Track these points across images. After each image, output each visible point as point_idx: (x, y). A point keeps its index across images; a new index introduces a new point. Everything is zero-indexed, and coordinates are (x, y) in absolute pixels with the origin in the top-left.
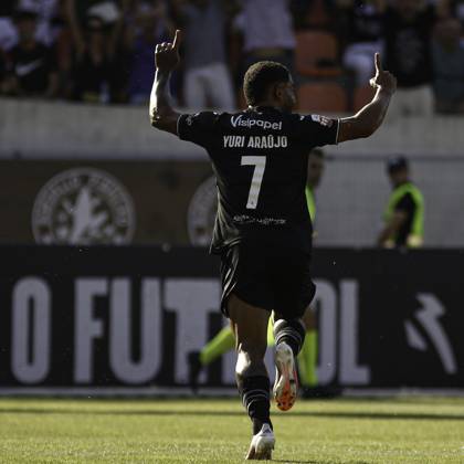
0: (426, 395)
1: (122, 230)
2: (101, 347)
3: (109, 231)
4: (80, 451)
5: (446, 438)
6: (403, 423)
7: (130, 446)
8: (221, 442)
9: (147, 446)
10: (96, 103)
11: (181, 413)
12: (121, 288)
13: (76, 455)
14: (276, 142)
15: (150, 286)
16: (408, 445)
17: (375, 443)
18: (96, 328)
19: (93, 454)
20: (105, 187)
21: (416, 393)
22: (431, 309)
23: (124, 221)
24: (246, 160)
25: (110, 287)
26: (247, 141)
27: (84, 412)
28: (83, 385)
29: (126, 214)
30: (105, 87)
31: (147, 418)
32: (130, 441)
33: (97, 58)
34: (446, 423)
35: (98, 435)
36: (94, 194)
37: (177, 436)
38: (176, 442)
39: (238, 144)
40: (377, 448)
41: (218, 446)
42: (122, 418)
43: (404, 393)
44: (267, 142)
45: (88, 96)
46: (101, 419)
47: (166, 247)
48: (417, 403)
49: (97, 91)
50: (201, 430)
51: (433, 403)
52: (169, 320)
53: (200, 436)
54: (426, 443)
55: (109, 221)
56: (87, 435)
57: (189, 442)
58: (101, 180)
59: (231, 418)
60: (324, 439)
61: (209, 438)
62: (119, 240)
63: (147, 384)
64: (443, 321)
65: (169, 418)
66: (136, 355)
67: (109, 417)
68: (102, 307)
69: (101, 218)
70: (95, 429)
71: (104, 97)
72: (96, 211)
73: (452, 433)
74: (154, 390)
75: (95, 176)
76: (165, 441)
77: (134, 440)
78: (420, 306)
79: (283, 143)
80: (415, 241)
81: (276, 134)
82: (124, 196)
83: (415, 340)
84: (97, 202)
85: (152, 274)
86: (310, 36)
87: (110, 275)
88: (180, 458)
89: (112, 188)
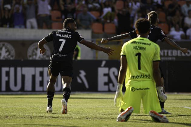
0: (82, 93)
1: (12, 56)
2: (8, 83)
3: (9, 56)
4: (3, 107)
5: (86, 103)
6: (76, 100)
7: (14, 105)
8: (35, 104)
9: (18, 105)
10: (6, 27)
11: (26, 98)
12: (12, 69)
13: (2, 107)
14: (68, 36)
15: (19, 69)
16: (78, 105)
17: (70, 104)
18: (6, 79)
19: (6, 107)
20: (8, 46)
21: (79, 93)
22: (83, 74)
23: (13, 54)
24: (61, 40)
25: (9, 69)
26: (61, 35)
27: (4, 98)
28: (4, 92)
29: (13, 52)
30: (8, 24)
31: (18, 99)
32: (14, 104)
33: (7, 17)
34: (86, 100)
35: (7, 103)
36: (6, 48)
37: (25, 103)
38: (25, 104)
39: (59, 36)
40: (71, 105)
41: (35, 105)
42: (13, 99)
43: (77, 93)
44: (66, 36)
45: (4, 26)
46: (8, 99)
47: (22, 60)
48: (80, 95)
49: (6, 24)
50: (31, 102)
51: (84, 95)
52: (23, 77)
53: (30, 103)
54: (82, 104)
55: (9, 54)
56: (5, 103)
57: (28, 104)
58: (7, 45)
59: (37, 99)
60: (58, 103)
61: (32, 103)
62: (11, 59)
63: (18, 91)
64: (85, 76)
65: (23, 99)
66: (16, 85)
67: (9, 99)
68: (8, 74)
69: (7, 53)
70: (6, 101)
71: (8, 26)
72: (6, 52)
73: (87, 102)
74: (20, 93)
75: (6, 44)
76: (22, 104)
77: (15, 104)
78: (80, 73)
79: (70, 37)
80: (79, 58)
81: (69, 34)
82: (13, 48)
83: (79, 81)
84: (6, 50)
85: (19, 66)
86: (55, 12)
87: (10, 66)
88: (26, 108)
89: (10, 47)
